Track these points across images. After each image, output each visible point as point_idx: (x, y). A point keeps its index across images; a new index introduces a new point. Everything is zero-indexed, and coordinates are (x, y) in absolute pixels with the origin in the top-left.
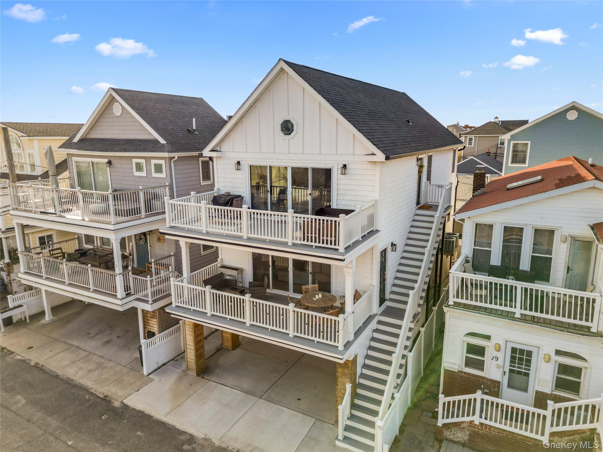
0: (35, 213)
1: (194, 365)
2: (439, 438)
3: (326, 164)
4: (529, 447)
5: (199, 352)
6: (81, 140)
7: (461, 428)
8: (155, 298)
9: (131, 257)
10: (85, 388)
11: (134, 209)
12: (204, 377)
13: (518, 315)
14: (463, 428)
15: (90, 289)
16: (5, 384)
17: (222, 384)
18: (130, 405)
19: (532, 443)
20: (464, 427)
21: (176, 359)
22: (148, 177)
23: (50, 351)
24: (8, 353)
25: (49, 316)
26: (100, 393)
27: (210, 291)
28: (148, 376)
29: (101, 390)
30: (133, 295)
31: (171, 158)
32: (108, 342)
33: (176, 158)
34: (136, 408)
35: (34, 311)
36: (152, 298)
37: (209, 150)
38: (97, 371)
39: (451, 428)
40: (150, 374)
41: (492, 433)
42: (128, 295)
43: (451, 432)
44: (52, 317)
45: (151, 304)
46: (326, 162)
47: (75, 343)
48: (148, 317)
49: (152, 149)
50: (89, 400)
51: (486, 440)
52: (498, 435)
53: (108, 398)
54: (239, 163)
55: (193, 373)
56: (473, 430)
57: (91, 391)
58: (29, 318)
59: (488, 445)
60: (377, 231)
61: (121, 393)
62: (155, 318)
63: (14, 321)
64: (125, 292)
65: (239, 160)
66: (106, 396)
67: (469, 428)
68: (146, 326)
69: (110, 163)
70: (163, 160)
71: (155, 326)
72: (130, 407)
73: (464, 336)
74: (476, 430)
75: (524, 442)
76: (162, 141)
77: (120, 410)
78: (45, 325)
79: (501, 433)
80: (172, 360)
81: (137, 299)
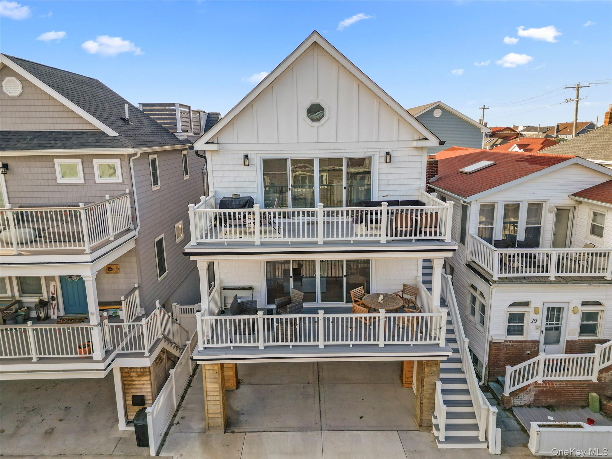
1: (220, 421)
2: (507, 407)
3: (365, 152)
4: (584, 388)
7: (527, 392)
9: (55, 302)
12: (235, 431)
13: (553, 278)
14: (530, 391)
15: (32, 359)
17: (264, 432)
19: (586, 384)
20: (530, 389)
21: (175, 422)
22: (87, 183)
27: (264, 317)
28: (157, 455)
31: (130, 156)
33: (139, 154)
37: (205, 142)
39: (519, 394)
41: (554, 387)
43: (518, 398)
45: (149, 356)
46: (366, 150)
48: (132, 377)
49: (95, 144)
51: (549, 395)
52: (560, 387)
54: (246, 157)
55: (220, 431)
56: (538, 389)
59: (550, 399)
62: (146, 376)
65: (246, 153)
67: (535, 388)
69: (6, 167)
70: (117, 158)
71: (146, 386)
73: (508, 307)
74: (541, 388)
75: (580, 385)
76: (111, 133)
79: (562, 384)
80: (172, 425)
81: (119, 356)
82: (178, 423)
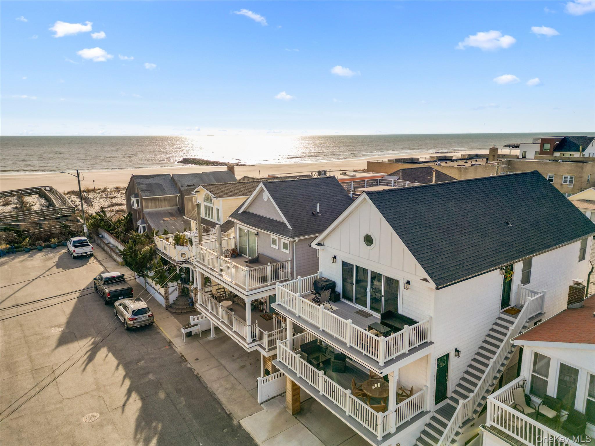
0: (208, 268)
1: (291, 406)
3: (395, 276)
5: (295, 397)
6: (244, 212)
8: (270, 347)
9: (265, 304)
10: (220, 402)
11: (263, 277)
12: (297, 418)
16: (178, 386)
17: (307, 428)
18: (243, 426)
21: (283, 395)
22: (279, 250)
23: (208, 365)
24: (184, 360)
25: (213, 335)
26: (228, 410)
27: (299, 359)
28: (260, 404)
29: (229, 407)
30: (258, 341)
31: (294, 241)
32: (243, 367)
33: (297, 241)
34: (246, 430)
35: (205, 329)
36: (268, 347)
37: (316, 244)
38: (230, 391)
40: (262, 403)
42: (254, 341)
44: (214, 336)
45: (267, 352)
47: (223, 362)
48: (266, 360)
49: (282, 232)
50: (220, 413)
53: (231, 416)
54: (335, 257)
55: (290, 412)
57: (223, 406)
58: (201, 333)
60: (431, 343)
61: (240, 414)
62: (270, 361)
63: (193, 334)
64: (252, 338)
65: (335, 255)
66: (231, 414)
68: (265, 365)
69: (257, 234)
70: (288, 241)
71: (270, 367)
72: (243, 427)
76: (289, 226)
77: (236, 428)
78: (209, 342)
80: (280, 395)
81: (259, 345)
82: (283, 396)
